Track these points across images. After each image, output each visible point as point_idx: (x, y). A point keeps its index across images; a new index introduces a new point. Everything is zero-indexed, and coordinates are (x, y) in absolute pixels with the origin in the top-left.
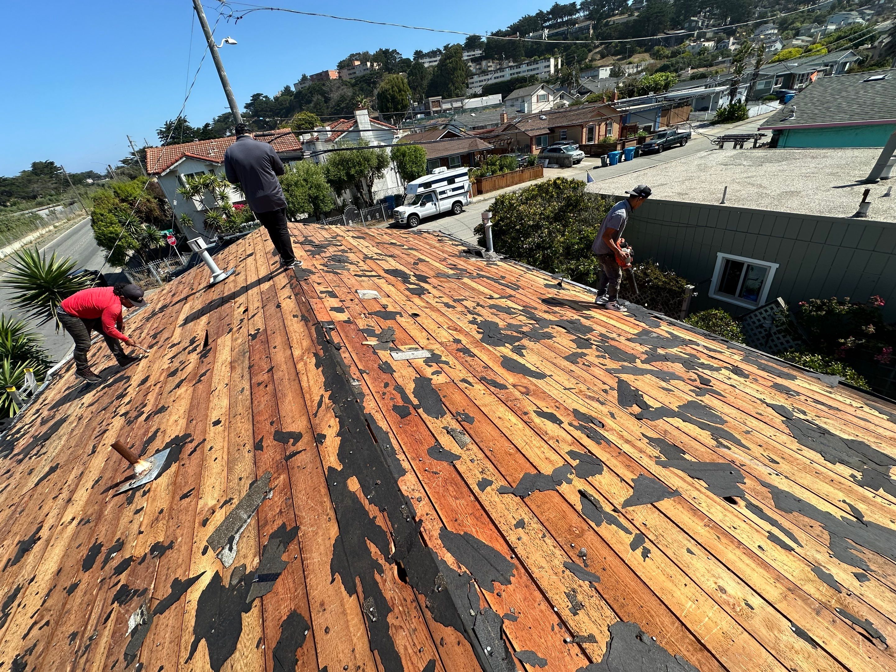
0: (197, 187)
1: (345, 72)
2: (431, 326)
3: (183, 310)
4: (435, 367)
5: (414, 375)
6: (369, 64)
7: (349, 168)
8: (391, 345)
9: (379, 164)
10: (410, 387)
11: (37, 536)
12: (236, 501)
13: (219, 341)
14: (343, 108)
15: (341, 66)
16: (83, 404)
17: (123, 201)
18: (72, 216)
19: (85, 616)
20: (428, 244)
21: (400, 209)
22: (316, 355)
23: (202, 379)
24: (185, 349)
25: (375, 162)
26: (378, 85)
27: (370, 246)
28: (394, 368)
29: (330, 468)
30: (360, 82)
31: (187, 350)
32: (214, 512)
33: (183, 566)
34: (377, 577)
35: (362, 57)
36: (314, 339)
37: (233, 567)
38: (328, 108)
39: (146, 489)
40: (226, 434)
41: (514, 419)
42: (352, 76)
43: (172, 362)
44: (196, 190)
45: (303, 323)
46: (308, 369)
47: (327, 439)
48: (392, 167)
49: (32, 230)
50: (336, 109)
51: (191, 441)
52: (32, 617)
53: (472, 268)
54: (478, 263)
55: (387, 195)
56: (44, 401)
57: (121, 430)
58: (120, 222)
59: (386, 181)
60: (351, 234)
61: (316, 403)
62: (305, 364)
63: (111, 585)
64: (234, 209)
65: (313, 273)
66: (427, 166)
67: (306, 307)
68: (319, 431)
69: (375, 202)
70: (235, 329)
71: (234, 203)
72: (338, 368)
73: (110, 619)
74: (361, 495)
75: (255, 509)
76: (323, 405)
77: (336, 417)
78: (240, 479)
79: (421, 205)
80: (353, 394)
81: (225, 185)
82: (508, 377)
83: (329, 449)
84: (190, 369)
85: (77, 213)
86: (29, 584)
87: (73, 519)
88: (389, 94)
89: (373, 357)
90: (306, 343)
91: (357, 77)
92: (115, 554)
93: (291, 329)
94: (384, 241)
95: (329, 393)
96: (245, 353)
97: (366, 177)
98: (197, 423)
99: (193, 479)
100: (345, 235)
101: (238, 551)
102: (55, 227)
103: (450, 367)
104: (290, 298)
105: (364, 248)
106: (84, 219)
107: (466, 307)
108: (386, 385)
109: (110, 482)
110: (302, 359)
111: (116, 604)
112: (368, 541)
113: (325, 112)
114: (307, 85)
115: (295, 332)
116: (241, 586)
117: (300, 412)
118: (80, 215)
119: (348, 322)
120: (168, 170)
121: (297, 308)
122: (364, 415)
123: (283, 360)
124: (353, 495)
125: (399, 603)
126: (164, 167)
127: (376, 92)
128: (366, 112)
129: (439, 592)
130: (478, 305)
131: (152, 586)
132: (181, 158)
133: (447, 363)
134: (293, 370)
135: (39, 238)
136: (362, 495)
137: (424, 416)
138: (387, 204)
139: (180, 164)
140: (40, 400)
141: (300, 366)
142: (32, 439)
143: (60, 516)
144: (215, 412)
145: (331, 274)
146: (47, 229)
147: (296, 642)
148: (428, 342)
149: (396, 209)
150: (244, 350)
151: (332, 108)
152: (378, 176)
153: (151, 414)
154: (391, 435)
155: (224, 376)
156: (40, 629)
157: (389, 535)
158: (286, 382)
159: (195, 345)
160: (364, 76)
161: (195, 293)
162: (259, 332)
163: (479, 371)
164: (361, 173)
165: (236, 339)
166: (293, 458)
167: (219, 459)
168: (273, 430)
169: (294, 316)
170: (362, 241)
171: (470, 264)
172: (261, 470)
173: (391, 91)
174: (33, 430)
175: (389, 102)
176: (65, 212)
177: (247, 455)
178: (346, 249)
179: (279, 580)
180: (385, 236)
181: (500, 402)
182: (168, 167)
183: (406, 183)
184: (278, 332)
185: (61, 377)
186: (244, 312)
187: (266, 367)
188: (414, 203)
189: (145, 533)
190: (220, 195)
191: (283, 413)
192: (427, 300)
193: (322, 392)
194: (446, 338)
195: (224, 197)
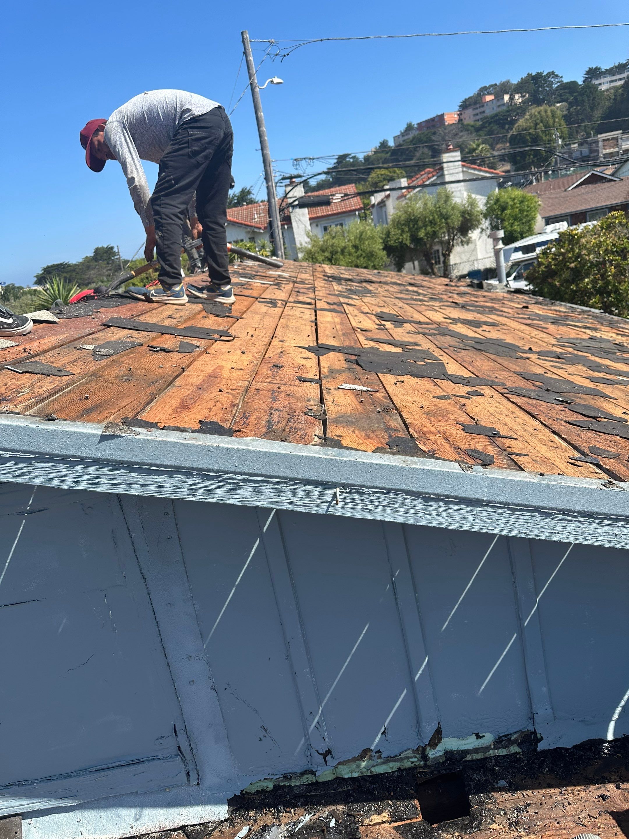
1: (469, 112)
6: (507, 97)
7: (418, 229)
15: (465, 105)
26: (515, 125)
30: (490, 123)
35: (498, 89)
42: (479, 117)
48: (484, 227)
55: (471, 269)
59: (475, 249)
79: (515, 278)
88: (530, 134)
91: (486, 118)
114: (410, 136)
127: (510, 135)
152: (462, 241)
160: (496, 115)
164: (433, 236)
173: (532, 130)
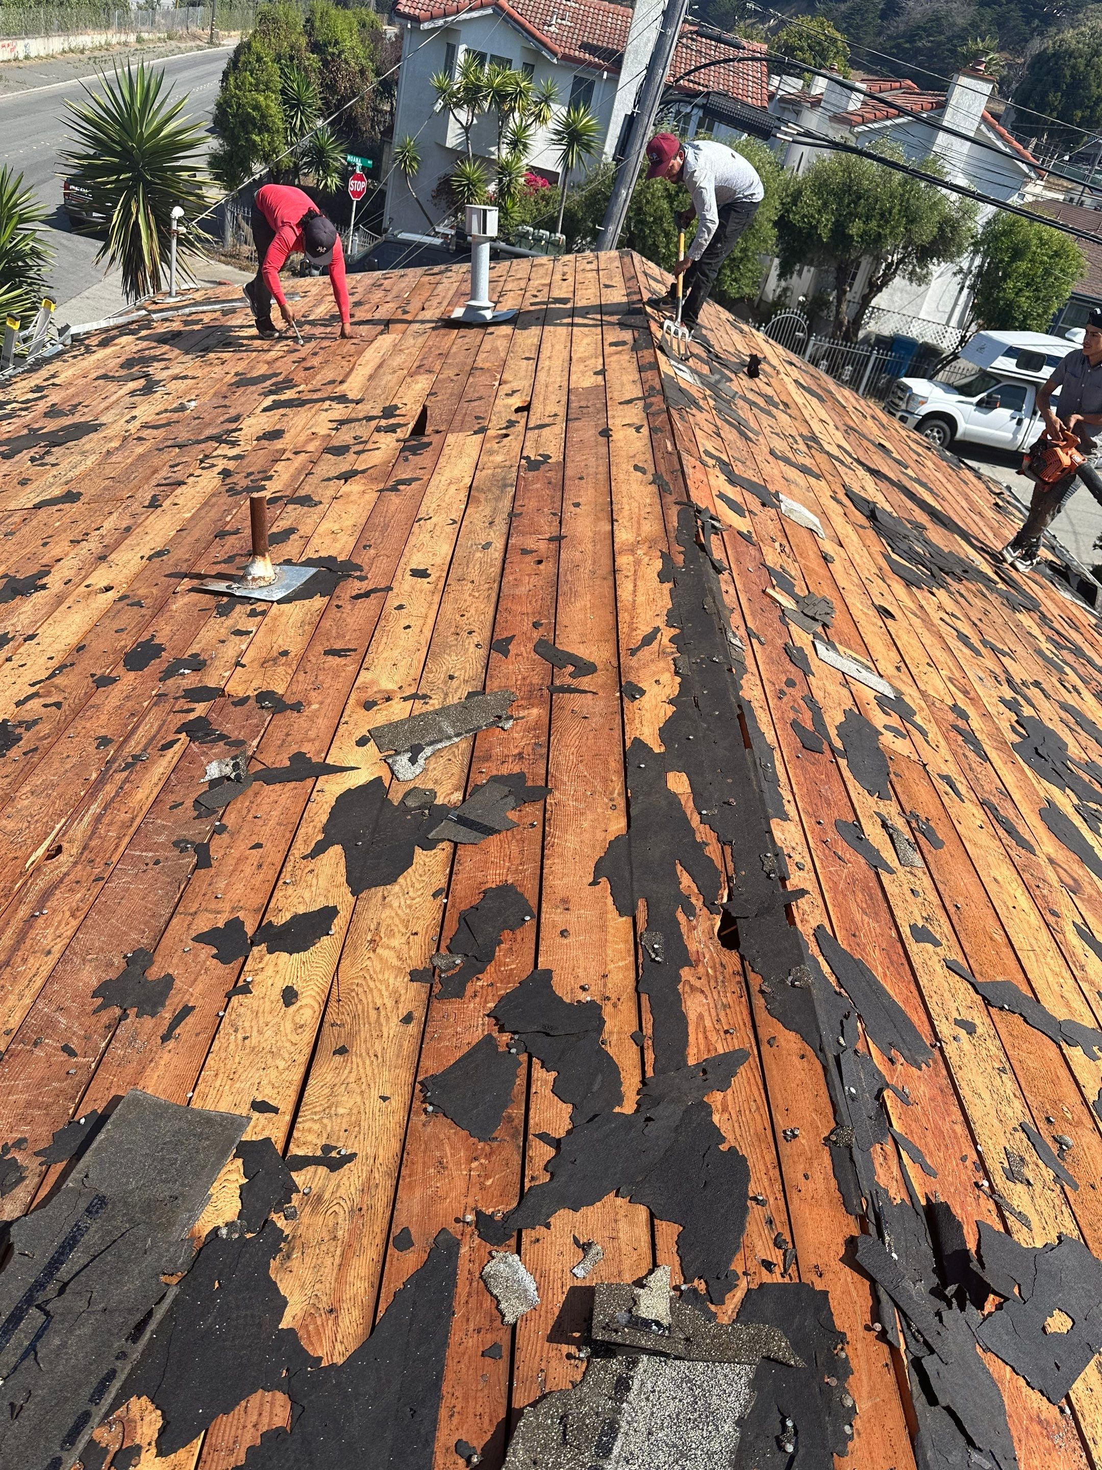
0: (479, 89)
2: (913, 654)
3: (376, 344)
4: (894, 720)
5: (848, 704)
7: (852, 216)
8: (820, 629)
9: (934, 242)
10: (834, 718)
11: (40, 582)
12: (435, 703)
13: (451, 438)
14: (918, 51)
16: (134, 418)
17: (315, 47)
18: (181, 31)
19: (126, 725)
20: (967, 498)
21: (918, 385)
22: (666, 557)
23: (401, 487)
24: (370, 419)
25: (927, 232)
26: (1053, 30)
27: (831, 424)
28: (813, 669)
29: (637, 741)
31: (374, 423)
32: (388, 699)
33: (317, 743)
34: (681, 917)
36: (670, 527)
37: (411, 785)
38: (879, 34)
39: (260, 607)
40: (437, 599)
41: (1024, 901)
43: (337, 429)
44: (472, 95)
45: (654, 488)
46: (640, 574)
47: (646, 697)
48: (965, 265)
49: (97, 26)
50: (898, 46)
51: (362, 579)
52: (32, 685)
53: (1056, 612)
54: (1073, 608)
55: (903, 332)
56: (53, 376)
57: (213, 495)
58: (283, 92)
59: (921, 296)
60: (795, 373)
61: (639, 635)
62: (637, 562)
63: (176, 708)
64: (522, 180)
65: (700, 409)
66: (1060, 311)
67: (671, 462)
68: (632, 678)
69: (861, 334)
70: (491, 433)
71: (533, 170)
72: (709, 599)
73: (172, 750)
74: (689, 806)
75: (471, 730)
76: (655, 644)
77: (677, 673)
78: (451, 677)
79: (979, 404)
80: (727, 655)
81: (538, 116)
82: (1045, 839)
83: (648, 716)
84: (375, 458)
85: (193, 29)
86: (25, 640)
87: (108, 589)
88: (1074, 67)
89: (777, 624)
90: (650, 527)
92: (187, 671)
93: (624, 488)
94: (865, 431)
95: (674, 632)
96: (505, 486)
97: (878, 259)
98: (377, 556)
99: (354, 635)
100: (782, 370)
101: (425, 770)
102: (139, 40)
103: (928, 742)
104: (638, 429)
105: (816, 420)
106: (199, 48)
107: (1006, 671)
108: (790, 683)
109: (185, 566)
110: (632, 551)
111: (183, 736)
112: (679, 868)
113: (869, 39)
115: (631, 497)
116: (423, 814)
117: (603, 634)
118: (195, 37)
119: (746, 538)
120: (441, 22)
121: (649, 456)
122: (738, 698)
123: (590, 534)
124: (673, 799)
125: (711, 964)
126: (436, 11)
127: (1036, 46)
128: (987, 88)
129: (793, 986)
130: (1037, 684)
131: (255, 743)
132: (482, 6)
133: (924, 733)
134: (606, 561)
135: (100, 48)
136: (691, 804)
137: (847, 773)
138: (890, 357)
139: (471, 19)
140: (45, 372)
141: (623, 561)
142: (26, 432)
143: (83, 573)
144: (419, 554)
145: (734, 431)
146: (123, 38)
147: (505, 922)
148: (896, 673)
149: (906, 380)
150: (504, 479)
151: (890, 38)
152: (913, 273)
153: (281, 498)
154: (777, 755)
155: (451, 504)
156: (45, 706)
157: (723, 878)
158: (584, 572)
159: (392, 421)
161: (410, 322)
162: (543, 463)
163: (987, 788)
164: (874, 243)
165: (491, 453)
166: (567, 695)
167: (415, 630)
168: (536, 635)
169: (636, 468)
170: (814, 401)
171: (1053, 600)
172: (496, 684)
173: (1081, 62)
174: (28, 417)
175: (1056, 86)
176: (173, 16)
177: (472, 648)
178: (776, 399)
179: (495, 838)
180: (870, 422)
181: (1008, 860)
182: (445, 15)
183: (973, 328)
184: (591, 479)
185: (88, 351)
186: (518, 410)
187: (550, 530)
188: (965, 390)
189: (248, 669)
190: (514, 133)
191: (563, 619)
192: (923, 603)
193: (660, 622)
194: (937, 692)
195: (518, 144)
